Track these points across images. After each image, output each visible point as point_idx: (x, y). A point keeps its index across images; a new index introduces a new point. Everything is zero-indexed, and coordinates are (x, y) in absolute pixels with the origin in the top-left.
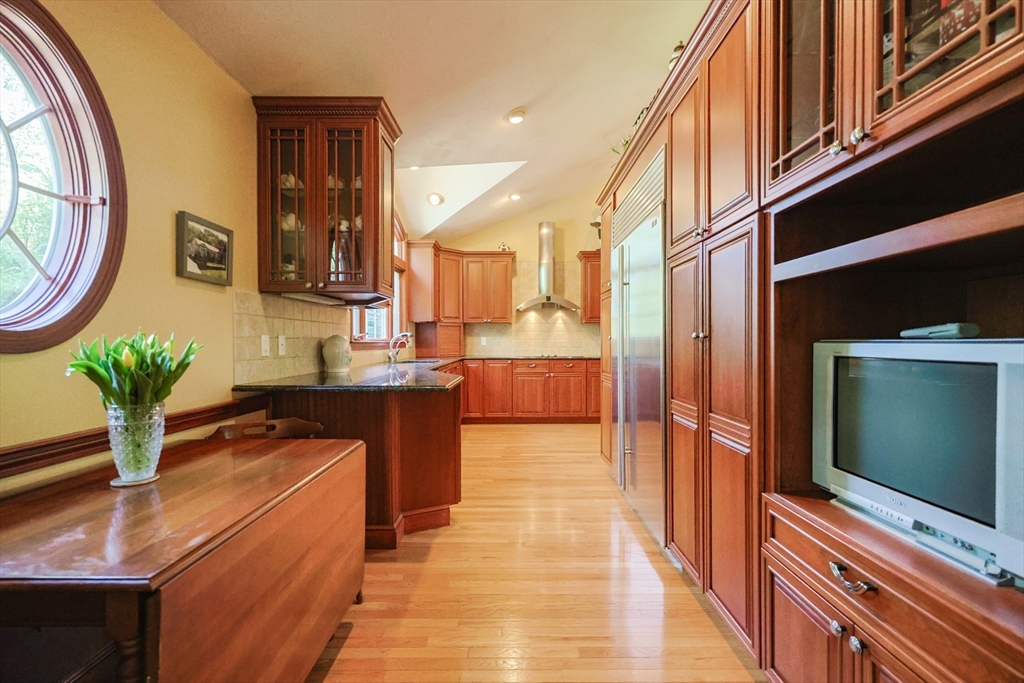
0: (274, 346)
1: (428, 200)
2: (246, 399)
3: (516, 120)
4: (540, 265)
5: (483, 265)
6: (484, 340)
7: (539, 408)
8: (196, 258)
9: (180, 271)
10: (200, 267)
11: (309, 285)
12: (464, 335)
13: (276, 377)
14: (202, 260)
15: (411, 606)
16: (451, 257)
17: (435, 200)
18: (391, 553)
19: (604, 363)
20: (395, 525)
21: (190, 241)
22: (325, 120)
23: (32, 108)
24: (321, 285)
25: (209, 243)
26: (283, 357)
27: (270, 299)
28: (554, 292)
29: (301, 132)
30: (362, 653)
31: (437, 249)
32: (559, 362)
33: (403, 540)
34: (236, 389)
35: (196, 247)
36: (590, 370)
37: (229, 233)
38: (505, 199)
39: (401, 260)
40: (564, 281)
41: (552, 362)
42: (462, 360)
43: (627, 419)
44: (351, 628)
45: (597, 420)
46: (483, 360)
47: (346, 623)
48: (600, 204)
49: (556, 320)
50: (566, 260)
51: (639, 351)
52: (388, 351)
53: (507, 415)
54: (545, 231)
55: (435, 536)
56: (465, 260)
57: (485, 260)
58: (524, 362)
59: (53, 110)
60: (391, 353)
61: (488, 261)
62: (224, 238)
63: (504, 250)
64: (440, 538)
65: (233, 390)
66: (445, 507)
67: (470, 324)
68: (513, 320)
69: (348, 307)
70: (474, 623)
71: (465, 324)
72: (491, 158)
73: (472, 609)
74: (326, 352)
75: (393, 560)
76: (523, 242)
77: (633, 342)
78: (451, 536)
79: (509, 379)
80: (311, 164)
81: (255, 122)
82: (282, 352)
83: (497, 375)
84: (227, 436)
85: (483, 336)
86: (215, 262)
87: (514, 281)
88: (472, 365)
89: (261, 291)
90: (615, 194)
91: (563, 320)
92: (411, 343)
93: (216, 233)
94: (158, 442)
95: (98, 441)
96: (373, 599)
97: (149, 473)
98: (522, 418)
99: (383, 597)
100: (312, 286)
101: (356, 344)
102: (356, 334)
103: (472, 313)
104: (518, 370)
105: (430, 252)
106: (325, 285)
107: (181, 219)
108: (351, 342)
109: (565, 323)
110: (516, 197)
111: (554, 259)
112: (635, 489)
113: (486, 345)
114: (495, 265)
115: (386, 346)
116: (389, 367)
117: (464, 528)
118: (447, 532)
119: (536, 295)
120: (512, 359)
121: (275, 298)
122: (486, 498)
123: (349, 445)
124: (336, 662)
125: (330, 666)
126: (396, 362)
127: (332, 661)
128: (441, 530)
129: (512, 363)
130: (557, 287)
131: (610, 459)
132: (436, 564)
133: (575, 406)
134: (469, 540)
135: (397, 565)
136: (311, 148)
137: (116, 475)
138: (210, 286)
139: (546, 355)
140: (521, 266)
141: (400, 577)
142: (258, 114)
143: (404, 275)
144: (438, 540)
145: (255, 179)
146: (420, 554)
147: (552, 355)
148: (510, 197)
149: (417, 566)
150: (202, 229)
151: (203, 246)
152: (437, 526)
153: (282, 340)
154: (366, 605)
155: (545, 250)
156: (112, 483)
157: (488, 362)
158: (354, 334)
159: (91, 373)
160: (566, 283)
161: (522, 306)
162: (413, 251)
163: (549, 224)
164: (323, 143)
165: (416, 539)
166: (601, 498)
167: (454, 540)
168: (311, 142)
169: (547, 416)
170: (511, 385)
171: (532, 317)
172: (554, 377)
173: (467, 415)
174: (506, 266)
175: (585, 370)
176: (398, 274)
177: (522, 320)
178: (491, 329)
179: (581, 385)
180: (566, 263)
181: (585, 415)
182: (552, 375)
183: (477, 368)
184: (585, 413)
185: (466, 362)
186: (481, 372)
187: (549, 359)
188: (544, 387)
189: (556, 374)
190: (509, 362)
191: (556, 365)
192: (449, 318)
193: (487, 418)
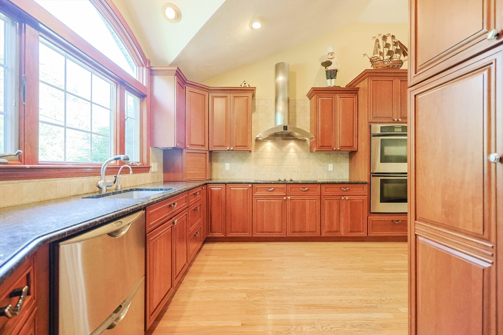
4: (276, 101)
5: (226, 101)
6: (227, 166)
7: (277, 229)
12: (210, 161)
16: (197, 91)
17: (170, 13)
31: (180, 78)
32: (295, 186)
36: (324, 193)
41: (289, 186)
42: (206, 184)
46: (226, 184)
49: (288, 151)
50: (297, 98)
56: (211, 95)
57: (229, 95)
58: (263, 186)
60: (104, 180)
61: (231, 96)
67: (217, 152)
68: (253, 149)
71: (211, 152)
79: (249, 200)
83: (238, 197)
85: (227, 162)
87: (254, 116)
88: (215, 189)
91: (295, 149)
92: (156, 166)
98: (261, 237)
103: (216, 142)
104: (258, 194)
105: (174, 81)
109: (296, 152)
110: (257, 25)
113: (229, 170)
114: (237, 100)
119: (272, 126)
120: (253, 183)
129: (252, 187)
130: (291, 119)
133: (309, 227)
140: (259, 104)
143: (145, 99)
147: (288, 180)
155: (281, 87)
157: (230, 186)
160: (297, 118)
161: (260, 135)
162: (156, 79)
169: (284, 236)
170: (251, 206)
171: (269, 146)
172: (291, 199)
173: (210, 235)
174: (247, 100)
175: (319, 194)
176: (138, 100)
177: (261, 149)
178: (233, 156)
179: (316, 207)
180: (297, 101)
181: (319, 235)
182: (289, 198)
183: (219, 191)
184: (319, 232)
185: (210, 186)
186: (223, 195)
187: (285, 183)
188: (282, 209)
189: (293, 198)
190: (250, 185)
191: (292, 189)
192: (196, 145)
193: (229, 238)
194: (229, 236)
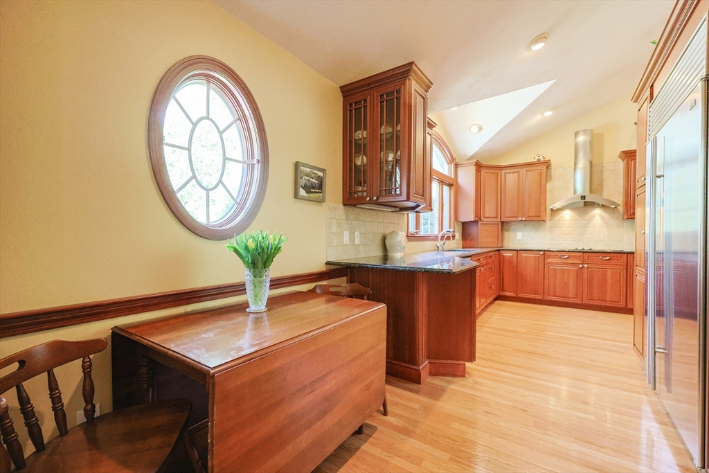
0: (352, 238)
1: (470, 128)
2: (333, 270)
3: (539, 46)
4: (575, 169)
5: (519, 175)
6: (519, 235)
7: (572, 294)
8: (305, 187)
9: (296, 196)
10: (307, 192)
11: (368, 199)
12: (502, 231)
13: (353, 257)
14: (308, 188)
15: (418, 431)
16: (491, 171)
17: (475, 129)
18: (415, 386)
19: (637, 257)
20: (421, 367)
21: (301, 178)
22: (377, 90)
23: (231, 119)
24: (375, 198)
25: (313, 178)
26: (359, 245)
27: (350, 209)
28: (591, 192)
29: (365, 100)
30: (377, 452)
31: (479, 166)
32: (594, 254)
33: (427, 379)
34: (328, 263)
35: (305, 181)
36: (631, 263)
37: (323, 171)
38: (538, 117)
39: (450, 178)
40: (602, 181)
41: (587, 255)
42: (499, 250)
43: (659, 313)
44: (376, 431)
45: (630, 311)
46: (517, 251)
47: (373, 426)
48: (636, 101)
49: (593, 217)
50: (605, 161)
51: (676, 247)
52: (436, 242)
53: (538, 297)
54: (581, 138)
55: (450, 382)
56: (503, 172)
57: (521, 170)
58: (557, 254)
59: (239, 119)
60: (439, 243)
61: (523, 171)
62: (321, 174)
63: (538, 160)
64: (455, 386)
65: (326, 264)
66: (462, 362)
67: (507, 222)
68: (548, 218)
69: (406, 212)
70: (464, 464)
71: (502, 223)
72: (518, 86)
73: (464, 451)
74: (387, 242)
75: (417, 392)
76: (558, 153)
77: (668, 237)
78: (464, 386)
79: (541, 266)
80: (370, 120)
81: (342, 101)
82: (357, 242)
83: (529, 263)
84: (318, 291)
85: (519, 231)
86: (316, 188)
87: (549, 186)
88: (507, 254)
89: (344, 205)
90: (652, 86)
91: (601, 216)
92: (458, 236)
93: (316, 172)
94: (267, 293)
95: (239, 289)
96: (396, 415)
97: (262, 306)
98: (554, 301)
99: (401, 417)
100: (370, 199)
101: (410, 237)
102: (412, 229)
103: (509, 214)
104: (550, 260)
105: (473, 169)
106: (377, 198)
107: (297, 165)
108: (407, 236)
109: (603, 219)
110: (548, 114)
111: (591, 162)
112: (669, 391)
113: (522, 239)
114: (530, 173)
115: (435, 238)
116: (437, 254)
117: (476, 383)
118: (461, 382)
119: (570, 195)
120: (544, 251)
121: (353, 208)
122: (503, 363)
123: (374, 306)
124: (360, 450)
125: (356, 452)
126: (443, 250)
127: (358, 448)
128: (457, 380)
129: (544, 254)
130: (594, 187)
131: (642, 353)
132: (446, 405)
133: (611, 296)
134: (477, 394)
135: (416, 397)
136: (370, 111)
137: (248, 307)
138: (314, 203)
139: (580, 248)
140: (555, 172)
141: (417, 406)
142: (344, 97)
143: (453, 187)
144: (453, 386)
145: (341, 136)
146: (436, 393)
147: (586, 248)
148: (542, 114)
149: (431, 401)
150: (308, 170)
151: (309, 180)
152: (455, 375)
153: (357, 234)
154: (389, 418)
155: (581, 155)
156: (247, 310)
157: (521, 252)
158: (410, 230)
159: (236, 251)
160: (605, 183)
161: (557, 205)
162: (460, 170)
163: (585, 131)
164: (377, 104)
165: (438, 381)
166: (625, 390)
167: (465, 390)
168: (370, 106)
169: (580, 302)
170: (543, 272)
171: (567, 215)
172: (588, 268)
173: (502, 294)
174: (541, 173)
175: (625, 263)
176: (448, 188)
177: (556, 218)
178: (526, 226)
179: (620, 277)
180: (605, 165)
181: (624, 306)
182: (586, 266)
183: (511, 257)
184: (624, 303)
185: (502, 252)
186: (515, 260)
187: (583, 252)
188: (577, 276)
189: (591, 266)
190: (541, 253)
191: (590, 258)
192: (489, 217)
193: (520, 298)
194: (519, 296)
